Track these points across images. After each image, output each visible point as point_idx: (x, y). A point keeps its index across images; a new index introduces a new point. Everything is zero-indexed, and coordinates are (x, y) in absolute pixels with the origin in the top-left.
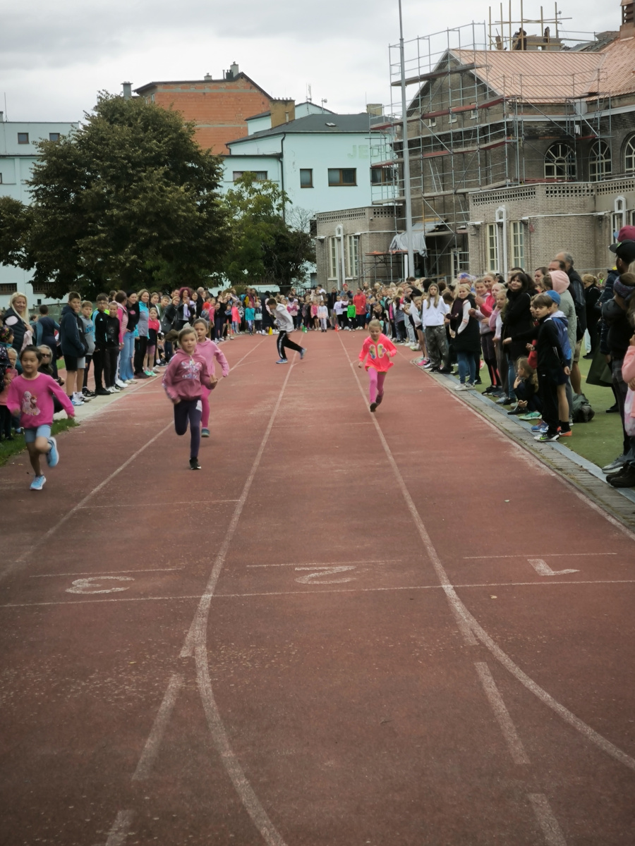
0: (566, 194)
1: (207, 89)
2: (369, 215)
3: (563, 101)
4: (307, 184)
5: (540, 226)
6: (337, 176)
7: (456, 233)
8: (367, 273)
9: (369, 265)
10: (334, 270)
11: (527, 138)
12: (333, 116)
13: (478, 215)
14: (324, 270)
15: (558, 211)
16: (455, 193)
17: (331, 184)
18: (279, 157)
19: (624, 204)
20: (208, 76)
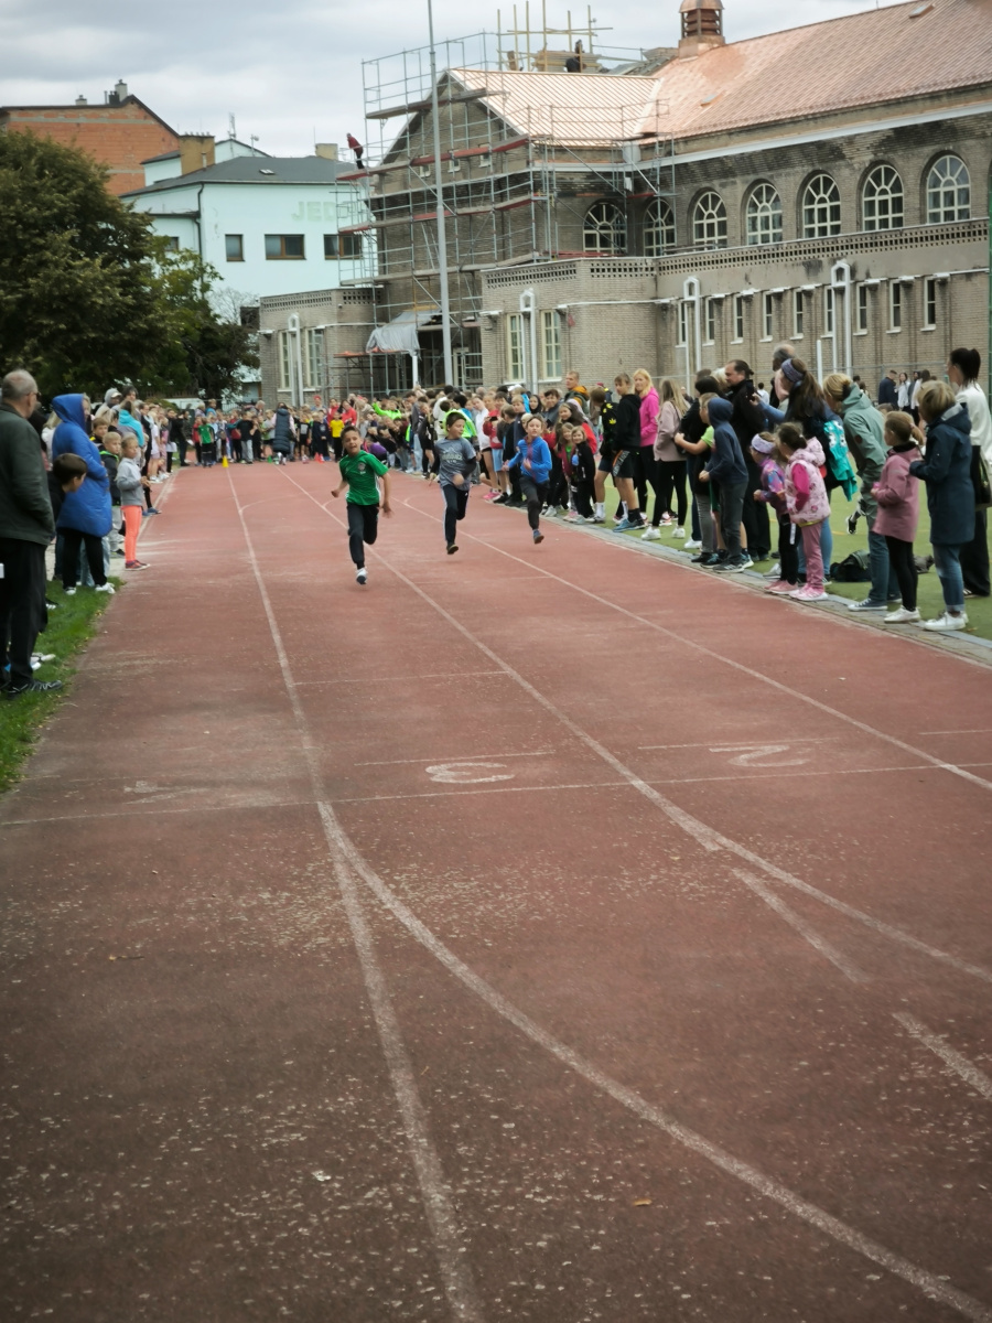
0: (617, 273)
1: (82, 118)
2: (337, 300)
3: (607, 144)
4: (236, 256)
5: (584, 318)
6: (277, 245)
7: (462, 326)
8: (335, 382)
9: (337, 371)
10: (287, 377)
11: (561, 195)
12: (268, 160)
13: (493, 302)
14: (272, 377)
15: (607, 297)
16: (461, 271)
17: (270, 256)
18: (195, 217)
19: (696, 289)
20: (81, 99)
